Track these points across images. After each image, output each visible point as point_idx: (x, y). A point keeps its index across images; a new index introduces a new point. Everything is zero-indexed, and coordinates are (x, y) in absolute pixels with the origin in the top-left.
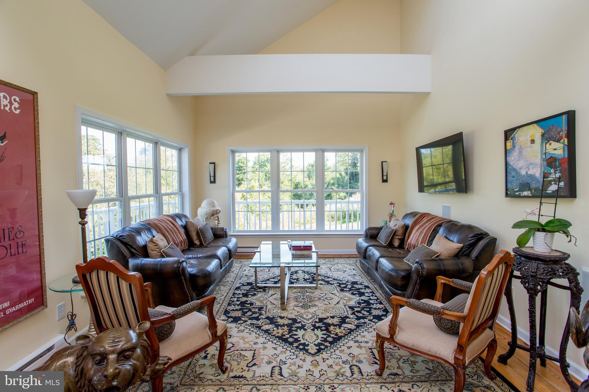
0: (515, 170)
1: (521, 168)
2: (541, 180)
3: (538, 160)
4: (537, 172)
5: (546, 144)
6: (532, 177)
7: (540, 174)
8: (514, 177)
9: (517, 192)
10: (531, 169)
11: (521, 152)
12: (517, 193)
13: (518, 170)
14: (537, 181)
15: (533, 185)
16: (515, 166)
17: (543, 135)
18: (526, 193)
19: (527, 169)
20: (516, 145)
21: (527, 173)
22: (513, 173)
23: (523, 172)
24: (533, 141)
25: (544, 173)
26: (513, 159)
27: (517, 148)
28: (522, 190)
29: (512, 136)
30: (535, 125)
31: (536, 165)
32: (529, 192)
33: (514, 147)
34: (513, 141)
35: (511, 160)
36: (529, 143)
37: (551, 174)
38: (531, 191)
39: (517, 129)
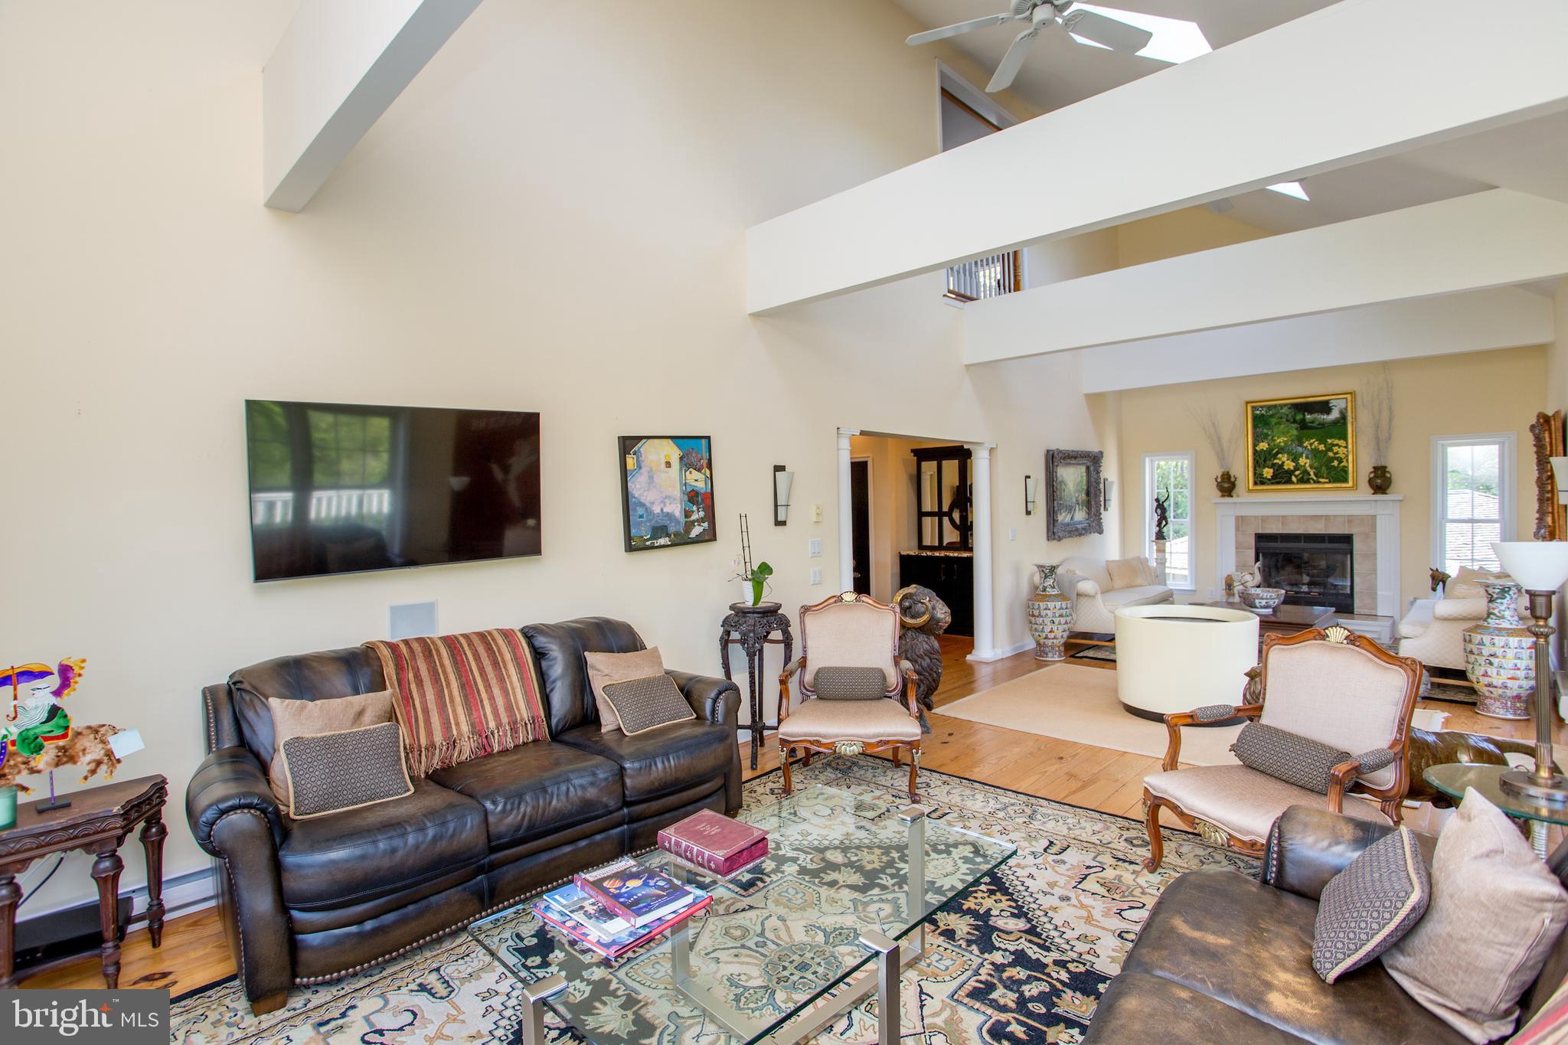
0: (642, 505)
1: (653, 503)
2: (683, 520)
3: (677, 492)
4: (676, 509)
5: (686, 471)
6: (669, 516)
7: (681, 512)
8: (641, 516)
9: (648, 540)
10: (668, 505)
11: (651, 478)
12: (648, 543)
13: (648, 505)
14: (678, 522)
15: (672, 529)
16: (642, 499)
17: (681, 459)
18: (662, 541)
19: (662, 505)
20: (643, 465)
21: (662, 510)
22: (640, 511)
23: (657, 510)
24: (668, 464)
25: (686, 511)
26: (638, 486)
27: (644, 470)
28: (654, 537)
29: (636, 448)
30: (670, 440)
31: (675, 499)
32: (667, 539)
33: (640, 467)
34: (638, 458)
35: (636, 487)
36: (663, 465)
37: (693, 512)
38: (669, 536)
39: (644, 441)
